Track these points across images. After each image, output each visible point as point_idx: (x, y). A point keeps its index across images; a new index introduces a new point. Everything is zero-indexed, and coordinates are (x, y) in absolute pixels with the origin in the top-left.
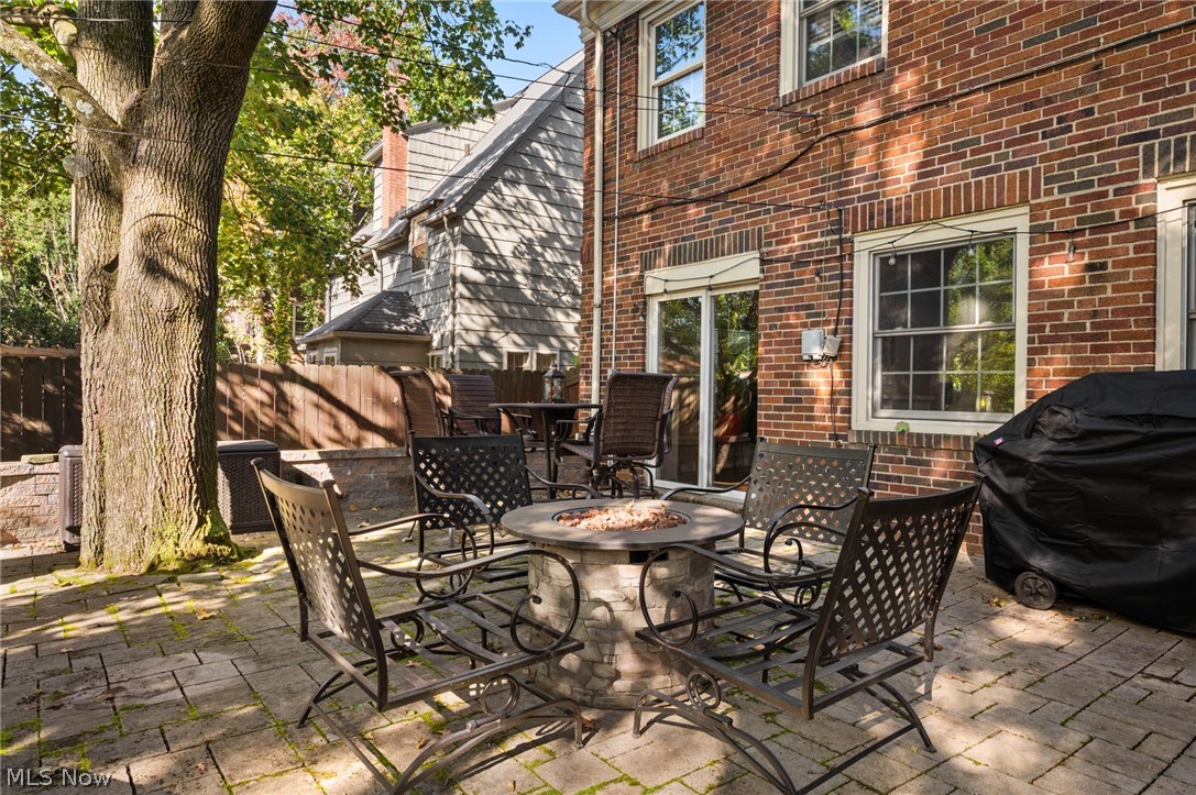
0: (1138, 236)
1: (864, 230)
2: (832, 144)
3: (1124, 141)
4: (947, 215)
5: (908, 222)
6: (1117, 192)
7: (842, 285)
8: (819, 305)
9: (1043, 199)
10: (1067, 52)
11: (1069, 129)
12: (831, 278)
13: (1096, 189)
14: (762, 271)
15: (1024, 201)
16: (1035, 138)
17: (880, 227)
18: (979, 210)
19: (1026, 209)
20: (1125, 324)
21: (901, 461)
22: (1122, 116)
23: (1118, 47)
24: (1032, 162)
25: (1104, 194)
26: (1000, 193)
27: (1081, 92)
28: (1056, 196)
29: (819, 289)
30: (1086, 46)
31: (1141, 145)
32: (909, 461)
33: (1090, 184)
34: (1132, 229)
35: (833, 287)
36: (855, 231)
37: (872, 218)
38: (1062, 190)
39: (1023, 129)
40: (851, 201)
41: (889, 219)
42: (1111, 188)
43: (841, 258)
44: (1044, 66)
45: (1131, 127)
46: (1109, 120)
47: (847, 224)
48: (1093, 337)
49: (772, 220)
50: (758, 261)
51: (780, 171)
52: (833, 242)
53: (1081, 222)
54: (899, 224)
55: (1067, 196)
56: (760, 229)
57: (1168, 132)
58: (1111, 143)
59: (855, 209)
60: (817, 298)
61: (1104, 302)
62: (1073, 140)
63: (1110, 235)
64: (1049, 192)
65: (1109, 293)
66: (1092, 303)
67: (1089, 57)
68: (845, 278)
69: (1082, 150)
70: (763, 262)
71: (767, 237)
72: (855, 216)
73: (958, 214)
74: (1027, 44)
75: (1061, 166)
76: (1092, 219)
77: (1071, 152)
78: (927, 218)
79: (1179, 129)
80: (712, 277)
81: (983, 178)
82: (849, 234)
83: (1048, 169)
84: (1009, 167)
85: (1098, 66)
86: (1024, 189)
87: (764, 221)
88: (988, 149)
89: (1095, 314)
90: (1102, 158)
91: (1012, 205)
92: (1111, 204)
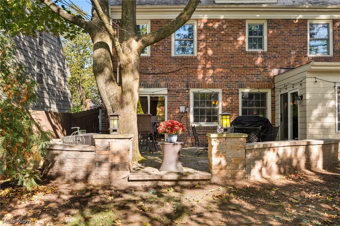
0: (237, 96)
1: (193, 88)
2: (186, 70)
3: (235, 82)
4: (209, 88)
5: (202, 88)
6: (234, 89)
7: (188, 98)
8: (183, 102)
9: (224, 88)
10: (227, 66)
11: (228, 78)
12: (185, 96)
13: (231, 88)
14: (168, 93)
15: (221, 88)
16: (223, 78)
17: (196, 88)
18: (214, 88)
19: (221, 89)
20: (235, 109)
21: (201, 132)
22: (235, 78)
23: (234, 68)
24: (222, 82)
25: (233, 89)
26: (218, 86)
27: (229, 73)
28: (226, 88)
29: (183, 98)
30: (230, 66)
31: (237, 83)
32: (203, 132)
33: (231, 87)
34: (236, 95)
35: (187, 98)
36: (191, 88)
37: (194, 86)
38: (227, 87)
39: (221, 76)
40: (190, 82)
41: (198, 87)
42: (233, 88)
43: (188, 93)
44: (224, 67)
45: (236, 80)
46: (233, 78)
47: (189, 86)
48: (232, 110)
49: (171, 82)
50: (167, 91)
51: (173, 72)
52: (186, 89)
53: (230, 93)
54: (200, 88)
55: (228, 88)
56: (167, 84)
57: (240, 82)
58: (233, 82)
59: (191, 83)
60: (182, 100)
61: (233, 105)
62: (228, 80)
63: (233, 95)
64: (225, 87)
65: (233, 104)
66: (231, 105)
67: (230, 68)
68: (188, 96)
69: (230, 82)
70: (168, 91)
71: (169, 85)
72: (191, 85)
73: (211, 88)
74: (222, 63)
75: (227, 84)
76: (231, 93)
77: (228, 82)
78: (205, 88)
79: (241, 82)
80: (153, 92)
81: (215, 83)
82: (189, 88)
83: (225, 84)
84: (219, 82)
85: (231, 70)
86: (221, 86)
87: (169, 82)
88: (216, 78)
89: (232, 107)
90: (232, 84)
91: (219, 88)
92: (233, 91)
